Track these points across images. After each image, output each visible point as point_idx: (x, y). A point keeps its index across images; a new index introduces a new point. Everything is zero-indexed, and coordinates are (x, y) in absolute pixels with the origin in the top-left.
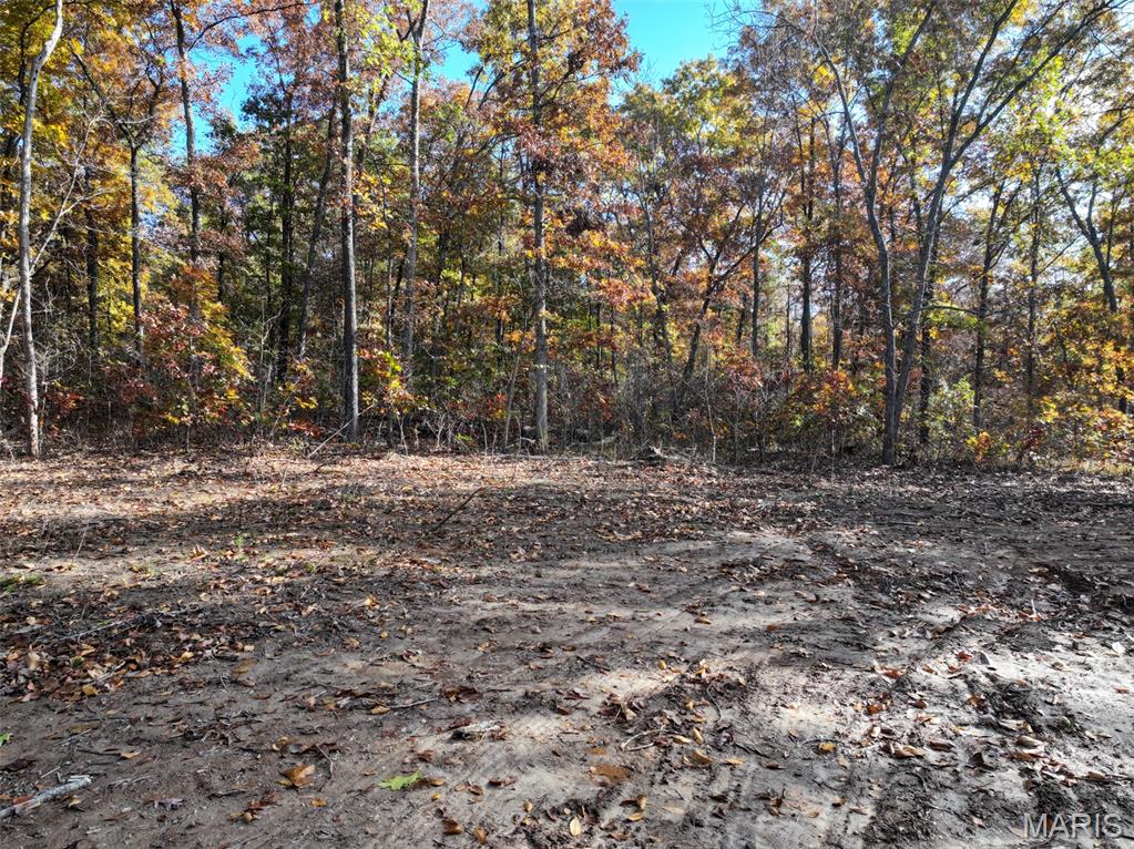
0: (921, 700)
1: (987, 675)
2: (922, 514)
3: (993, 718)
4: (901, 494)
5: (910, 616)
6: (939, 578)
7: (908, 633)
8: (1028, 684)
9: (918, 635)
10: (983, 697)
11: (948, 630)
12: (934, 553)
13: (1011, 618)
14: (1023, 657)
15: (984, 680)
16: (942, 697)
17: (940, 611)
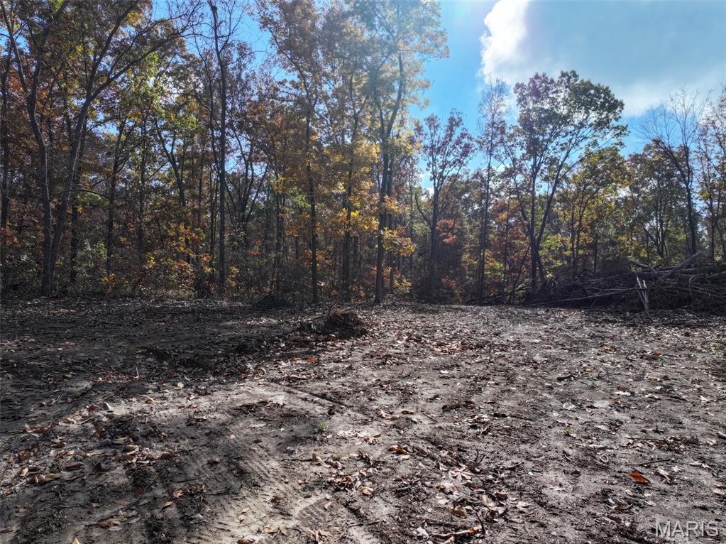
0: (61, 443)
1: (107, 416)
2: (69, 326)
3: (109, 440)
4: (54, 314)
5: (56, 391)
6: (78, 364)
7: (54, 401)
8: (132, 415)
9: (61, 401)
10: (104, 430)
11: (83, 394)
12: (77, 349)
13: (124, 380)
14: (129, 401)
15: (105, 419)
16: (76, 436)
17: (78, 384)
